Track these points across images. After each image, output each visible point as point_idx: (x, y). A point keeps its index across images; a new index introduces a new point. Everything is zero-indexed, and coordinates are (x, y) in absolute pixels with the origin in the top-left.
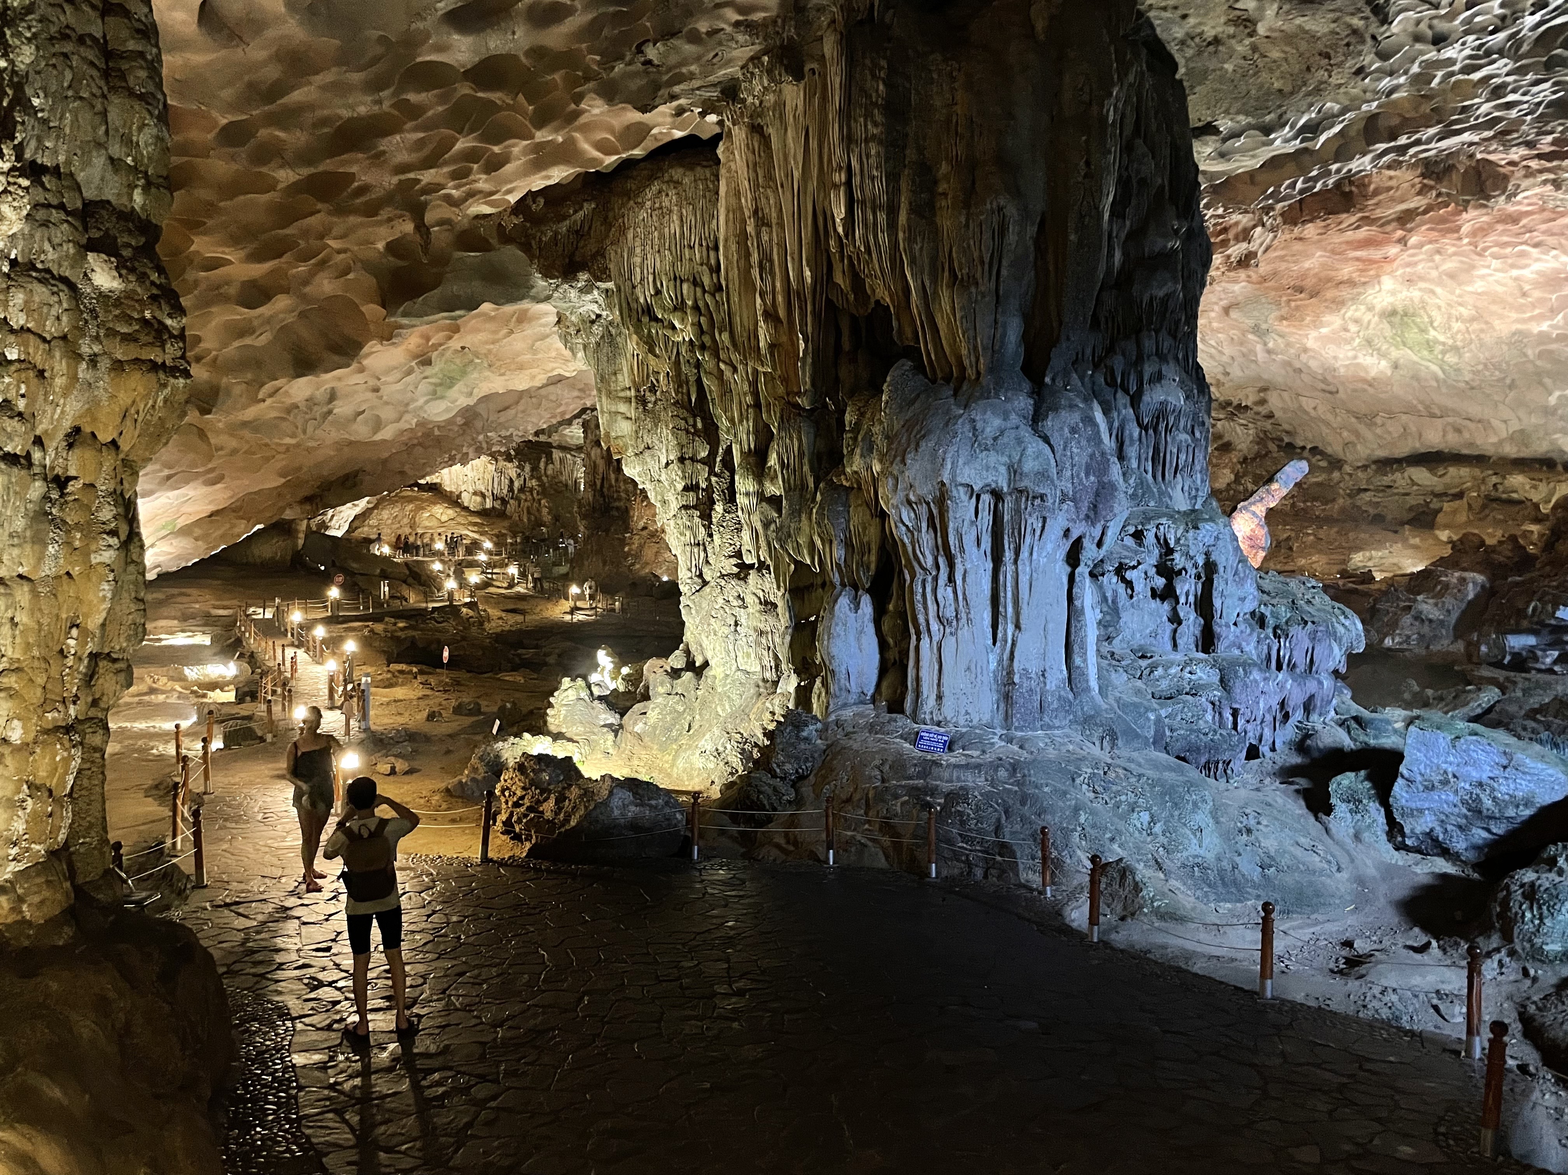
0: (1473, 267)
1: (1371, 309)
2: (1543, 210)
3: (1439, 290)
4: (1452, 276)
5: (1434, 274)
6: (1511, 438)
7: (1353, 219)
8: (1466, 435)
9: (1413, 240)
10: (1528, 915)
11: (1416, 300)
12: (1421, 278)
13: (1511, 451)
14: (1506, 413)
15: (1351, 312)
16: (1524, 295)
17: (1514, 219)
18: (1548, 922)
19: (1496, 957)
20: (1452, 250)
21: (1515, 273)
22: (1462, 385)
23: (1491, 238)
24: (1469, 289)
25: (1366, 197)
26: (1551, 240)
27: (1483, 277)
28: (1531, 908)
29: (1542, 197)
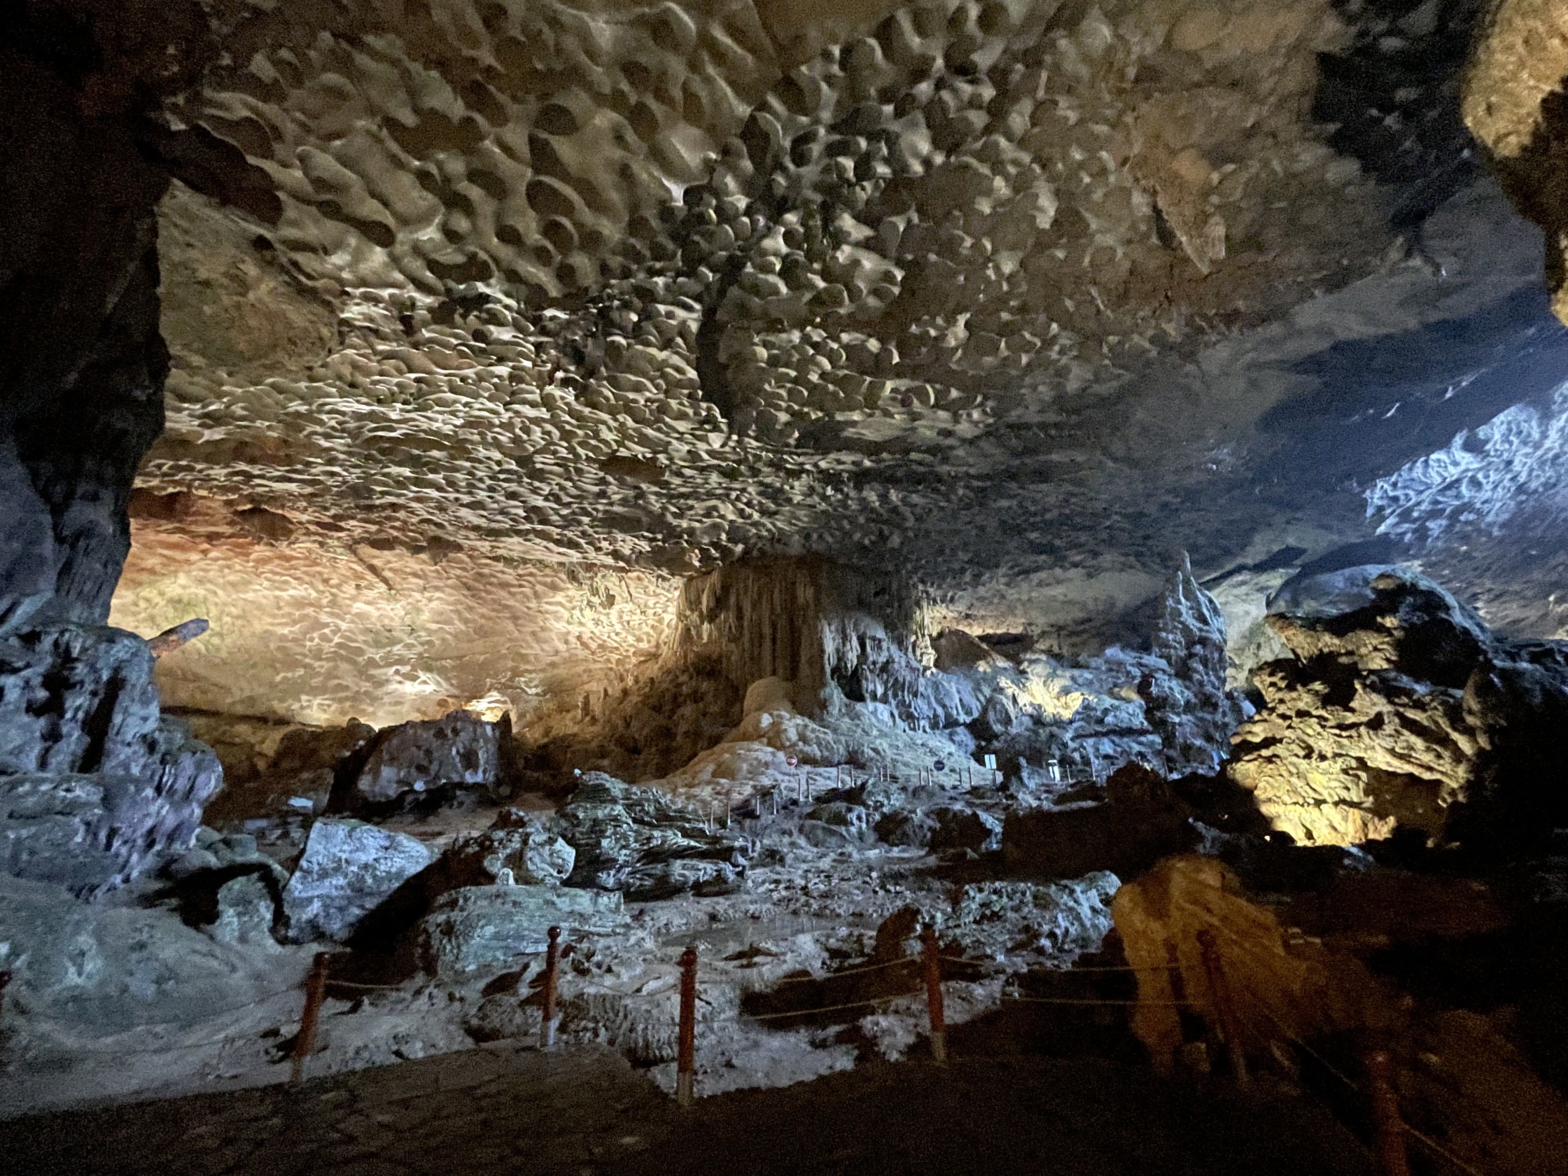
0: (250, 583)
1: (162, 594)
2: (306, 558)
3: (220, 592)
4: (233, 585)
5: (221, 581)
6: (242, 701)
7: (170, 526)
8: (210, 696)
9: (213, 554)
10: (448, 947)
11: (201, 597)
12: (210, 581)
13: (240, 710)
14: (244, 684)
15: (145, 592)
16: (279, 608)
17: (288, 559)
18: (464, 949)
19: (427, 992)
20: (238, 567)
21: (278, 593)
22: (217, 661)
23: (269, 567)
24: (242, 596)
25: (187, 514)
26: (307, 579)
27: (255, 591)
28: (450, 940)
29: (309, 551)
